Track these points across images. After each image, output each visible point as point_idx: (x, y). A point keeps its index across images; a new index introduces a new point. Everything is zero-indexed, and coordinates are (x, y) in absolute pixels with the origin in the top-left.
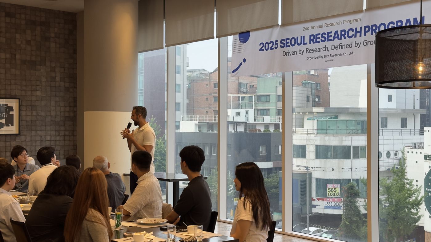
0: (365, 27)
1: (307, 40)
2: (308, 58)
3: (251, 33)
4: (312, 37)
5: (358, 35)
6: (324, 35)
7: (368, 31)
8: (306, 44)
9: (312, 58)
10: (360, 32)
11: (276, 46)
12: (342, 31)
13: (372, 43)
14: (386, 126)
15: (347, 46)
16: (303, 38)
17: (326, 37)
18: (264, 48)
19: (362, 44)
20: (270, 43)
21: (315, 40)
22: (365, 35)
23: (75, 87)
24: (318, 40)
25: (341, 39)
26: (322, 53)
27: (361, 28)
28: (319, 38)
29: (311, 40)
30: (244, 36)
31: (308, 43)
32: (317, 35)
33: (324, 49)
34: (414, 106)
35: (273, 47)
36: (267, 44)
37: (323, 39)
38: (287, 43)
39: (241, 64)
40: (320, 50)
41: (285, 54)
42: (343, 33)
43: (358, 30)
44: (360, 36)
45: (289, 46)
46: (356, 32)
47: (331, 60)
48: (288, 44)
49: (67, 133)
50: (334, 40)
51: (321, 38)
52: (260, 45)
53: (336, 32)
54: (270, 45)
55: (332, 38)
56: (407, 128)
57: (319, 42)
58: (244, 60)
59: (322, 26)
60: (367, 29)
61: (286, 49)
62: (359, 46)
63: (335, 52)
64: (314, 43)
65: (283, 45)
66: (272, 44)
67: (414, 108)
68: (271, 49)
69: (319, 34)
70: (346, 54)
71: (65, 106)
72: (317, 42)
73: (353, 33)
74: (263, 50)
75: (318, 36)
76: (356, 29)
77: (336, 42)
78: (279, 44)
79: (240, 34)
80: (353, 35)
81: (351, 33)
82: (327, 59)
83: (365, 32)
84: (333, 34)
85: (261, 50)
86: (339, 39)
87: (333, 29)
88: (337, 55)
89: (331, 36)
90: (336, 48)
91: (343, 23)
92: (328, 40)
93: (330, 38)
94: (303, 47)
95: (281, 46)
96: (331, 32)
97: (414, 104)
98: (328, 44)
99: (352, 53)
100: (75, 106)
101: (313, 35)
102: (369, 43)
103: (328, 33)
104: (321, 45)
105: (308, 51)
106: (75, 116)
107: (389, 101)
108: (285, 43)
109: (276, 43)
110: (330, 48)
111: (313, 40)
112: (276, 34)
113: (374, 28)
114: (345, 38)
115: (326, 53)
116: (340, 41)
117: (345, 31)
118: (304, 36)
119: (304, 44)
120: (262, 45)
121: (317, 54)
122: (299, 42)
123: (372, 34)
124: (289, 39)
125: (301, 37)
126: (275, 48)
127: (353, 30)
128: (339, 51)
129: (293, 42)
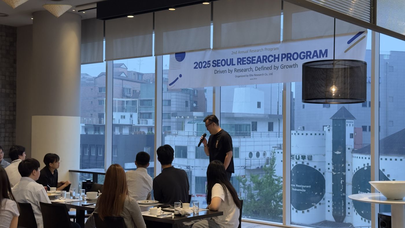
0: (282, 55)
1: (235, 62)
2: (236, 76)
3: (186, 54)
4: (239, 60)
5: (277, 60)
6: (249, 59)
7: (285, 58)
8: (235, 65)
9: (240, 76)
10: (278, 58)
11: (209, 65)
12: (263, 56)
13: (287, 67)
14: (256, 130)
15: (267, 68)
16: (232, 60)
17: (251, 61)
18: (198, 66)
19: (280, 67)
20: (203, 63)
21: (241, 62)
22: (282, 60)
23: (15, 94)
24: (244, 62)
25: (263, 62)
26: (247, 73)
27: (279, 55)
28: (245, 61)
29: (238, 62)
30: (180, 56)
31: (236, 64)
32: (243, 58)
33: (249, 70)
34: (278, 112)
35: (206, 66)
36: (200, 64)
37: (249, 62)
38: (218, 63)
39: (177, 78)
40: (246, 70)
41: (216, 72)
42: (265, 58)
43: (277, 56)
44: (278, 61)
45: (220, 66)
46: (275, 58)
47: (255, 79)
48: (219, 65)
49: (7, 135)
50: (257, 63)
51: (247, 61)
53: (259, 57)
54: (204, 65)
55: (256, 61)
56: (273, 131)
57: (245, 64)
58: (181, 76)
59: (247, 52)
60: (284, 56)
61: (217, 68)
62: (278, 68)
63: (258, 72)
64: (241, 64)
65: (214, 65)
66: (205, 63)
67: (278, 114)
68: (204, 67)
69: (245, 58)
70: (267, 75)
71: (6, 111)
72: (243, 64)
73: (273, 58)
74: (197, 68)
75: (244, 60)
76: (275, 55)
77: (259, 65)
78: (212, 64)
79: (176, 54)
80: (272, 60)
81: (271, 59)
82: (252, 77)
83: (282, 58)
84: (256, 59)
85: (195, 68)
86: (261, 63)
87: (257, 55)
88: (260, 75)
89: (255, 60)
90: (259, 69)
91: (264, 50)
92: (253, 63)
93: (254, 62)
94: (231, 67)
95: (213, 66)
96: (255, 57)
97: (278, 110)
98: (253, 66)
99: (272, 74)
100: (15, 110)
101: (240, 58)
102: (285, 67)
103: (253, 57)
104: (247, 66)
105: (236, 70)
106: (14, 119)
107: (258, 107)
108: (216, 63)
109: (209, 63)
110: (254, 69)
111: (240, 62)
112: (209, 56)
113: (289, 55)
114: (266, 62)
115: (251, 73)
116: (262, 64)
117: (266, 56)
118: (232, 59)
119: (233, 65)
120: (196, 64)
121: (243, 73)
122: (229, 63)
123: (287, 60)
124: (220, 60)
125: (230, 59)
126: (208, 67)
127: (272, 56)
128: (261, 72)
129: (223, 63)
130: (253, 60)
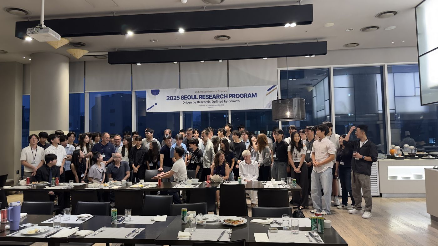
1: (198, 97)
2: (199, 106)
3: (160, 91)
4: (201, 96)
5: (226, 97)
6: (207, 96)
7: (231, 96)
8: (197, 99)
9: (201, 106)
11: (178, 98)
12: (217, 95)
15: (220, 102)
16: (195, 96)
18: (169, 99)
19: (228, 101)
20: (174, 97)
21: (202, 98)
22: (229, 98)
24: (204, 98)
25: (217, 98)
26: (206, 104)
27: (227, 95)
28: (205, 97)
29: (200, 97)
30: (156, 92)
31: (199, 98)
32: (203, 95)
33: (208, 102)
35: (176, 99)
36: (171, 97)
37: (207, 98)
39: (154, 106)
40: (205, 102)
41: (184, 103)
42: (218, 96)
43: (226, 95)
44: (227, 98)
45: (187, 99)
46: (225, 96)
47: (212, 107)
50: (213, 98)
51: (206, 97)
52: (167, 97)
53: (214, 95)
54: (174, 98)
55: (212, 98)
58: (156, 104)
59: (206, 92)
60: (230, 95)
61: (185, 100)
63: (214, 104)
64: (202, 99)
65: (182, 98)
66: (175, 97)
68: (174, 99)
69: (205, 95)
70: (220, 105)
72: (203, 99)
73: (223, 96)
74: (169, 100)
76: (224, 95)
77: (214, 100)
78: (180, 98)
80: (223, 97)
81: (222, 96)
82: (210, 106)
84: (212, 96)
85: (167, 100)
86: (216, 98)
87: (213, 94)
88: (215, 105)
89: (211, 97)
90: (214, 102)
91: (217, 91)
92: (210, 98)
93: (211, 98)
94: (195, 100)
95: (181, 99)
96: (211, 95)
98: (210, 100)
99: (223, 105)
102: (232, 101)
103: (210, 95)
104: (206, 100)
105: (198, 102)
108: (184, 97)
110: (211, 102)
111: (201, 97)
112: (178, 93)
113: (234, 95)
114: (219, 98)
115: (209, 104)
116: (216, 99)
118: (196, 96)
119: (196, 99)
120: (168, 97)
121: (204, 104)
122: (193, 98)
123: (233, 98)
124: (187, 96)
125: (194, 95)
126: (177, 99)
127: (223, 95)
128: (216, 104)
129: (189, 97)
130: (210, 97)
